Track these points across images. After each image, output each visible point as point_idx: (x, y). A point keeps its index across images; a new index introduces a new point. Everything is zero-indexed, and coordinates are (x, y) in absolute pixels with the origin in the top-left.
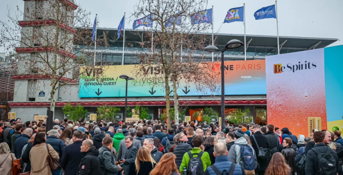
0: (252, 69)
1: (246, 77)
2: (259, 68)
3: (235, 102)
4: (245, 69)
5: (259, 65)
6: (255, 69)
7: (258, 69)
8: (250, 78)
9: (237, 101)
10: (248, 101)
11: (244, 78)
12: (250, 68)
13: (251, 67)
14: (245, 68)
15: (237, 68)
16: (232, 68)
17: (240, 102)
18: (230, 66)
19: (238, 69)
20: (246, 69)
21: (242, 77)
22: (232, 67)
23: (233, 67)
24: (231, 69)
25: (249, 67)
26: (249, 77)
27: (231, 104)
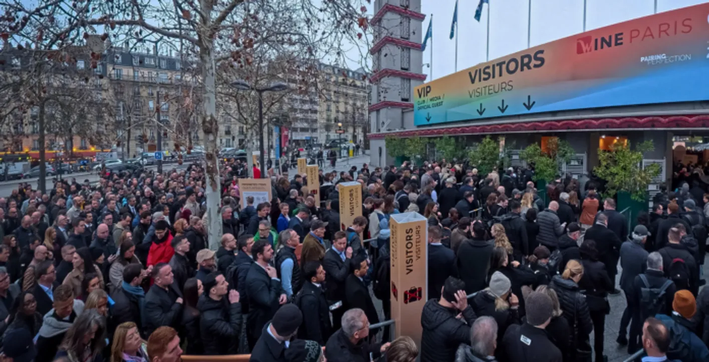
0: (668, 35)
1: (652, 58)
2: (687, 29)
3: (617, 122)
4: (651, 37)
5: (687, 23)
6: (675, 33)
7: (683, 32)
8: (664, 59)
9: (621, 120)
10: (651, 118)
11: (646, 62)
12: (663, 34)
13: (665, 31)
14: (652, 35)
15: (631, 38)
16: (619, 42)
17: (629, 122)
18: (617, 35)
19: (633, 40)
20: (653, 38)
21: (642, 59)
22: (619, 37)
23: (621, 39)
24: (617, 44)
25: (660, 31)
26: (659, 57)
27: (608, 127)
